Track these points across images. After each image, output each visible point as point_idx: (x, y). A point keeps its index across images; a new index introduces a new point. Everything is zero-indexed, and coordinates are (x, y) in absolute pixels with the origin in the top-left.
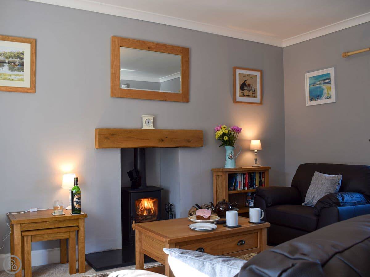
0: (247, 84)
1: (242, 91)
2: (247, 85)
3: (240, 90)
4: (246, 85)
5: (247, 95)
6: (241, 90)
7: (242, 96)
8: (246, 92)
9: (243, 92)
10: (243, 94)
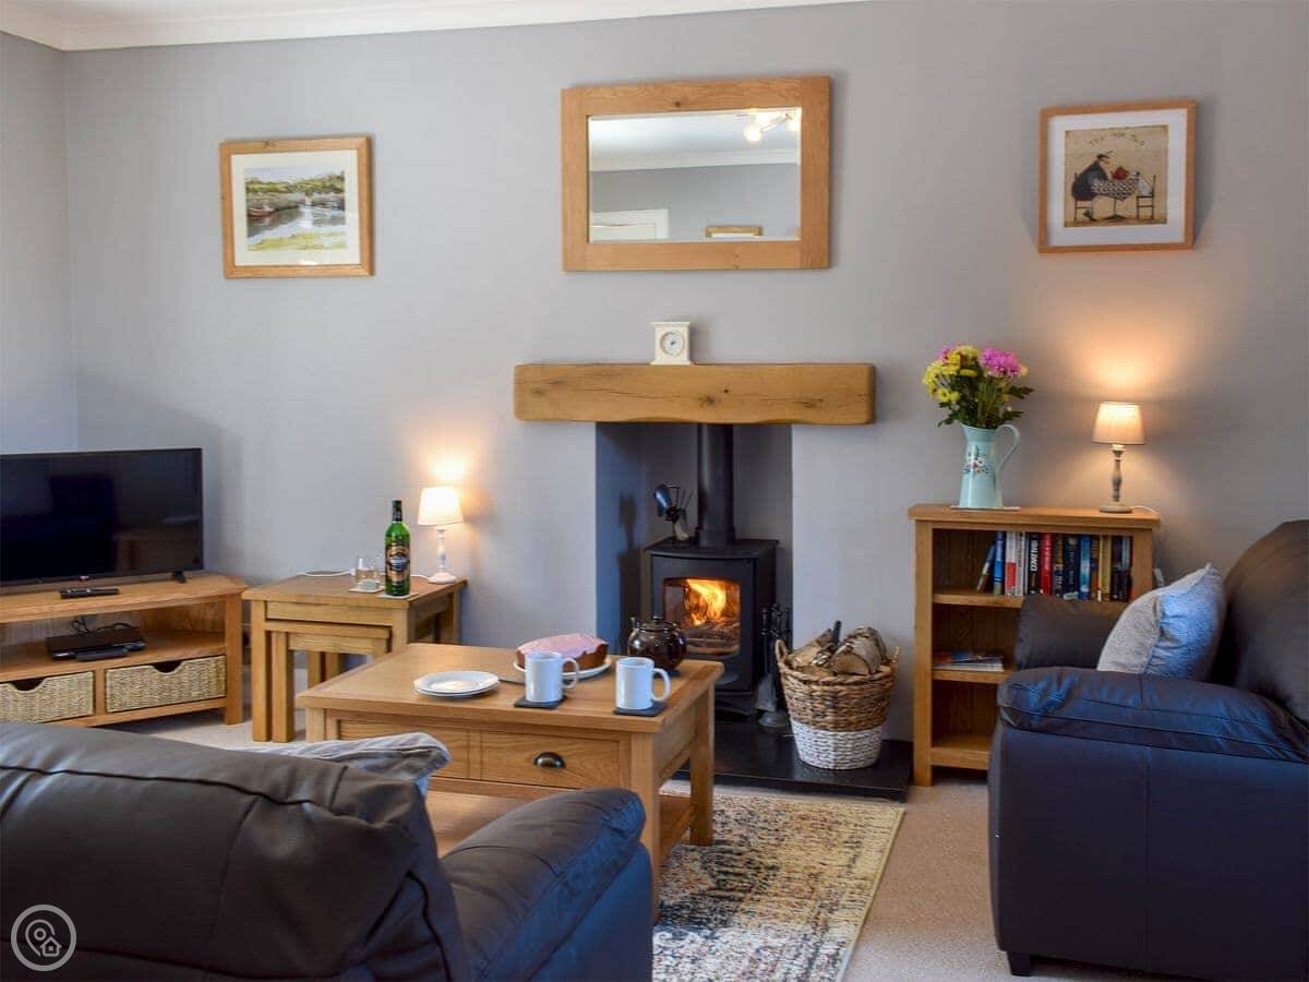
0: (1109, 170)
1: (1080, 204)
2: (1109, 176)
3: (1071, 200)
4: (1103, 177)
5: (1111, 214)
6: (1077, 200)
7: (1084, 223)
8: (1102, 206)
9: (1087, 204)
10: (1086, 214)
